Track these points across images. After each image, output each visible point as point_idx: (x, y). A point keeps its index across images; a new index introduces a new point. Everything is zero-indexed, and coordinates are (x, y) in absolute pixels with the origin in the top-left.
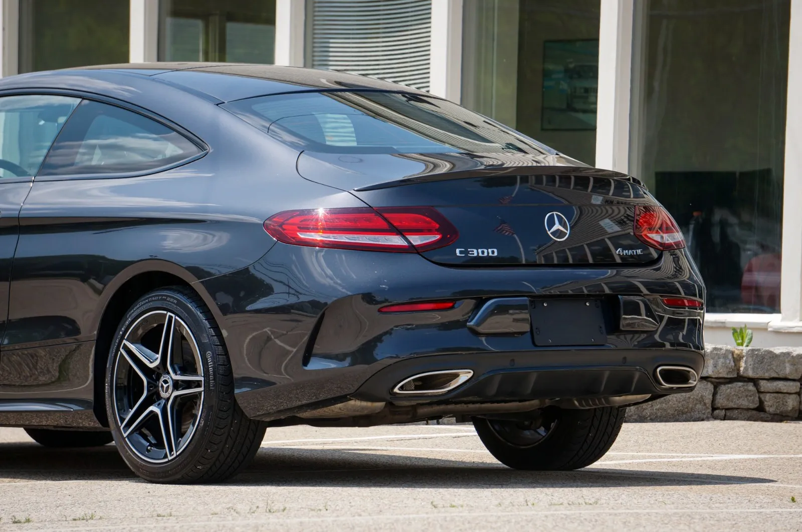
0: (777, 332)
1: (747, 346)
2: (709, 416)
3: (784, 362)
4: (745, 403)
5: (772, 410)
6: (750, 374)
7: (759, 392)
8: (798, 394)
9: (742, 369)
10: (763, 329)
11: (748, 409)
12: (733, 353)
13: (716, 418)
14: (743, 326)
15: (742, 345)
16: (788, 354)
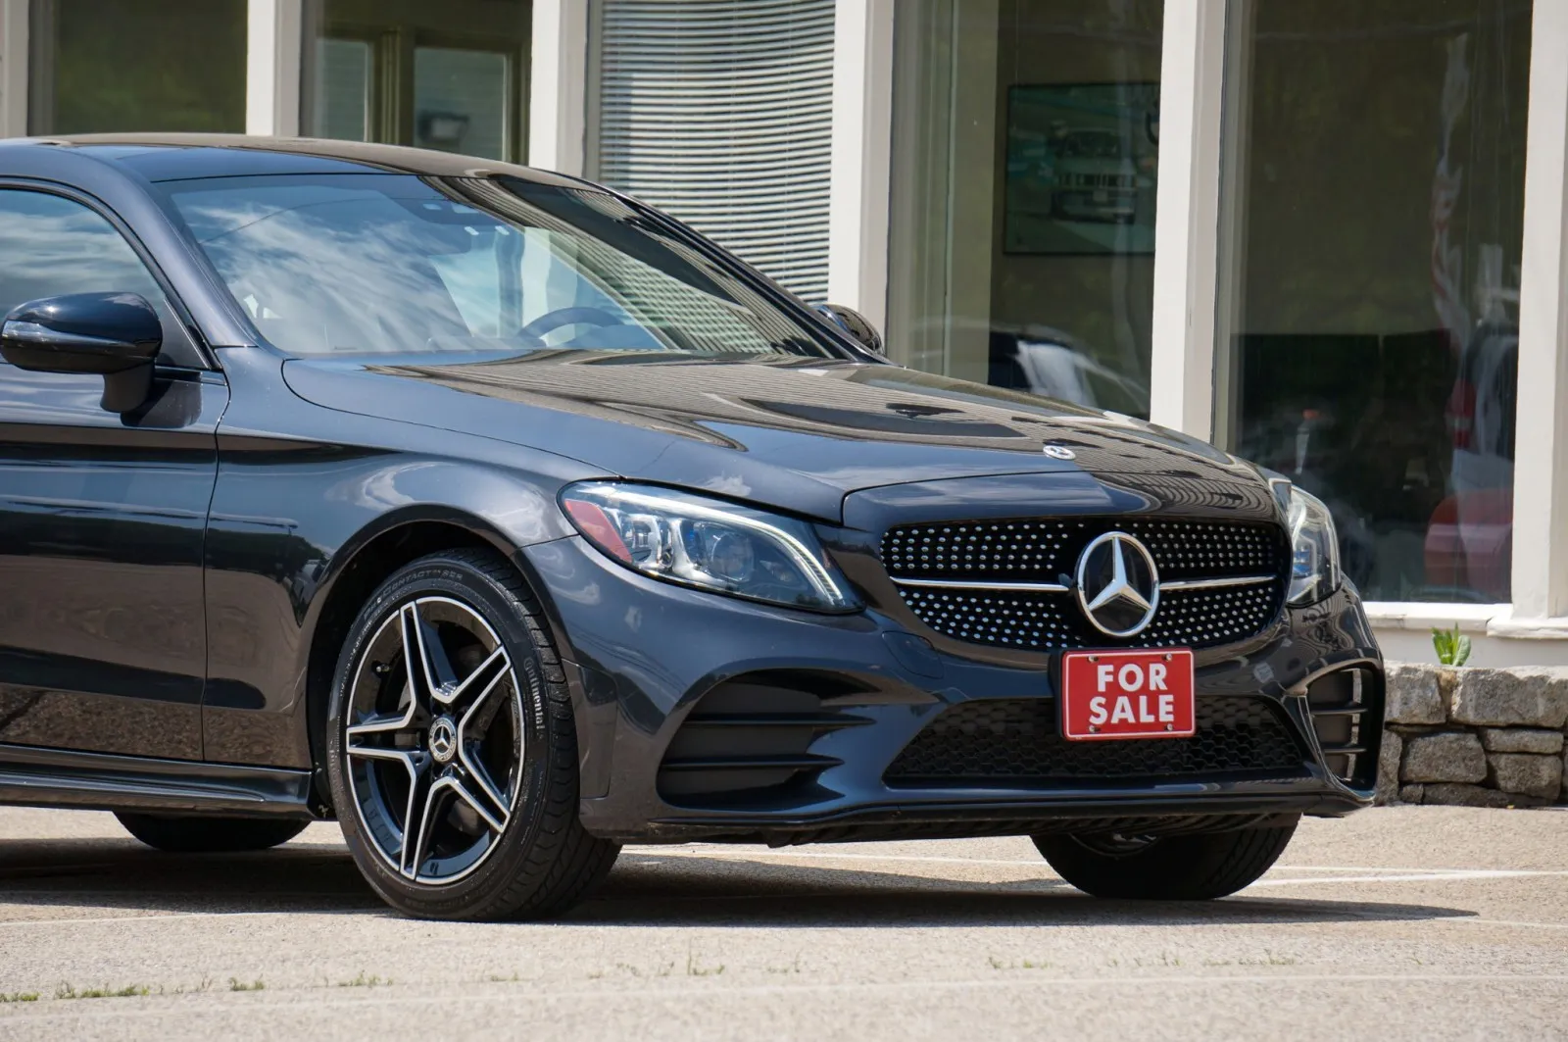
0: (1505, 639)
1: (1460, 664)
2: (1394, 796)
3: (1534, 695)
4: (1459, 772)
5: (1510, 785)
6: (1471, 717)
7: (1488, 752)
8: (1560, 755)
9: (1455, 708)
10: (1479, 632)
11: (1467, 784)
12: (1438, 677)
13: (1407, 800)
14: (1453, 627)
15: (1451, 661)
16: (1542, 679)
